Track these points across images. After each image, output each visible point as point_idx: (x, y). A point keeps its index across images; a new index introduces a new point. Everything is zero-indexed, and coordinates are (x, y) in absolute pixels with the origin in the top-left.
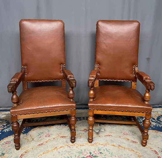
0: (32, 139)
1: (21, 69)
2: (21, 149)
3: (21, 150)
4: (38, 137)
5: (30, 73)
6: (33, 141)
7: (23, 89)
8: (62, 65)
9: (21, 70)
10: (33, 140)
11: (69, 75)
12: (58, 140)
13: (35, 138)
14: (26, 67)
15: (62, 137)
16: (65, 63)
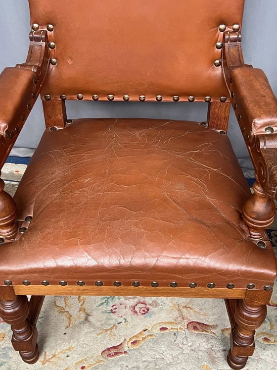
0: (83, 315)
1: (31, 39)
2: (41, 358)
3: (43, 363)
4: (104, 308)
5: (70, 62)
6: (85, 329)
7: (47, 125)
8: (222, 27)
9: (29, 42)
10: (86, 319)
11: (260, 117)
12: (179, 340)
13: (94, 313)
14: (50, 30)
15: (195, 328)
16: (238, 18)
